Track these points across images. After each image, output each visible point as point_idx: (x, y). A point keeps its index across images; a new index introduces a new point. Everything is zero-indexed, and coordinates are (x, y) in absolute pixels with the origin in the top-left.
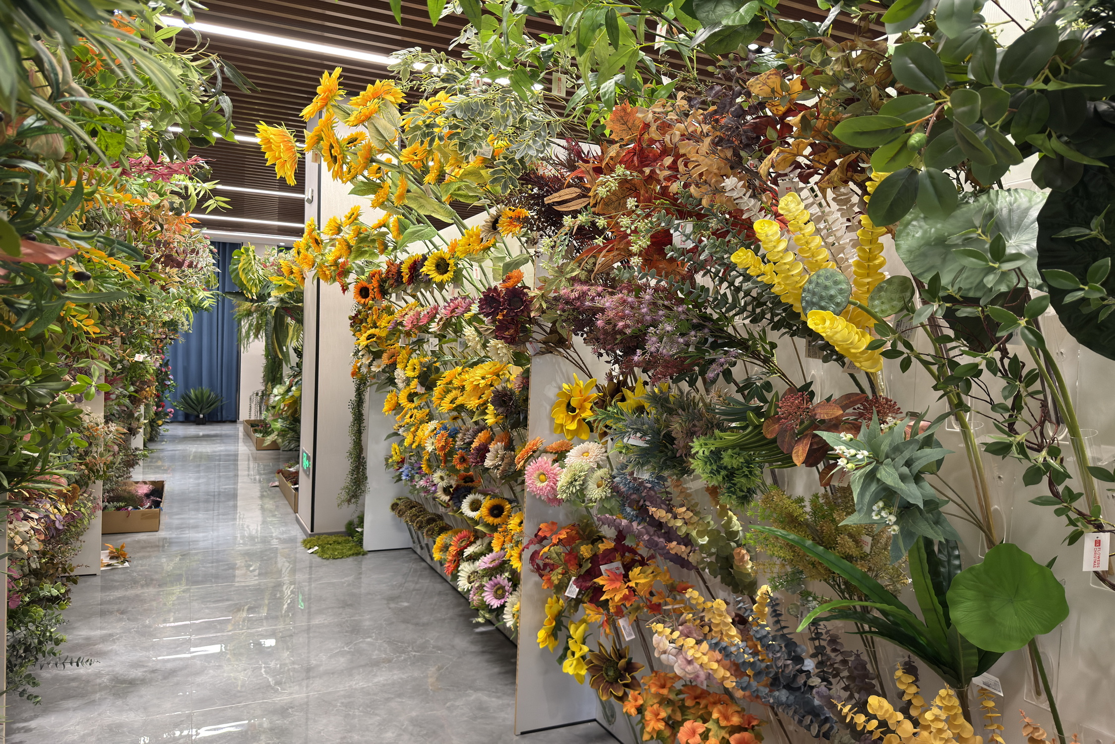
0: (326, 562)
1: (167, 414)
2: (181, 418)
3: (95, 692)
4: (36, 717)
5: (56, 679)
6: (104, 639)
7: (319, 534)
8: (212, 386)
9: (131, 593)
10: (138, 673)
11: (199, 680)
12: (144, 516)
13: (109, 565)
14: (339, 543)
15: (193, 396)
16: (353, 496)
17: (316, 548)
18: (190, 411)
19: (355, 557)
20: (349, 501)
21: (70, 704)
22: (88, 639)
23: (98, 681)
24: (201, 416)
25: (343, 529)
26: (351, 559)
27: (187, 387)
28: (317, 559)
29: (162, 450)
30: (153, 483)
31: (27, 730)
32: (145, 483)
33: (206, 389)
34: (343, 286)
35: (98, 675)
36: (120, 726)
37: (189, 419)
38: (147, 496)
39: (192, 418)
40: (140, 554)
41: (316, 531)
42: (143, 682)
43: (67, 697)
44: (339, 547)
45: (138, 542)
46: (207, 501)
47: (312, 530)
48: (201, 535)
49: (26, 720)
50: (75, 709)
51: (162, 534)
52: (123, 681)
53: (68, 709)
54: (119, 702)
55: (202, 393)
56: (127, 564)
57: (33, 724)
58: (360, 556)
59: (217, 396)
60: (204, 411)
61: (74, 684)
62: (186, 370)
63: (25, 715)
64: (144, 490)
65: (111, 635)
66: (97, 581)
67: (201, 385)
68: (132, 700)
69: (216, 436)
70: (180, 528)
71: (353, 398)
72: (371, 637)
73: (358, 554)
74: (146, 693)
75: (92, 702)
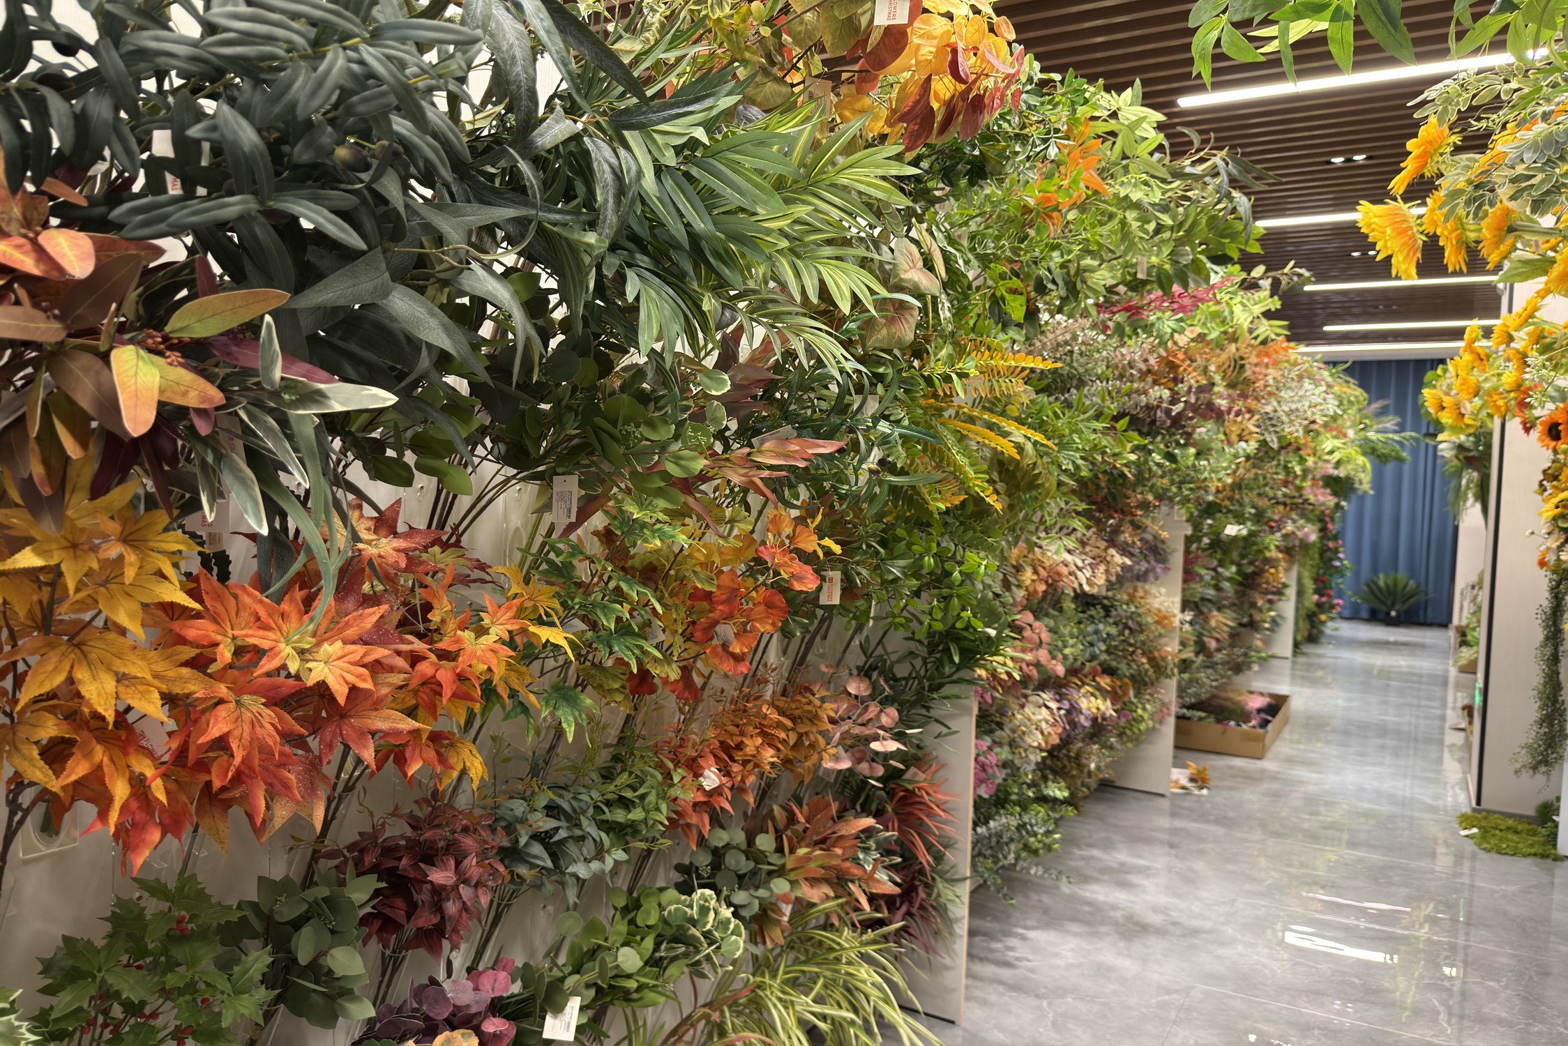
0: (1482, 854)
1: (1332, 607)
2: (1364, 614)
3: (1102, 924)
4: (1036, 928)
5: (1072, 898)
6: (1139, 870)
7: (1489, 812)
8: (1412, 573)
9: (1194, 826)
10: (1156, 919)
11: (1221, 951)
12: (1246, 737)
13: (1183, 788)
14: (1516, 832)
15: (1381, 583)
16: (1540, 762)
17: (1475, 830)
18: (1377, 605)
19: (1539, 860)
20: (1535, 768)
21: (1075, 927)
22: (1123, 864)
23: (1112, 914)
24: (1393, 613)
25: (1531, 812)
26: (1529, 861)
27: (1375, 570)
28: (1470, 846)
29: (1319, 656)
30: (1272, 696)
31: (1024, 938)
32: (1262, 694)
33: (1402, 575)
34: (1524, 423)
35: (1115, 907)
36: (1110, 969)
37: (1377, 616)
38: (1259, 711)
39: (1381, 616)
40: (1227, 783)
41: (1484, 805)
42: (1159, 932)
43: (1074, 919)
44: (1515, 838)
45: (1230, 768)
46: (1346, 733)
47: (1478, 803)
48: (1315, 776)
49: (1027, 928)
50: (1075, 934)
51: (1268, 764)
52: (1137, 924)
53: (1068, 932)
54: (1122, 944)
55: (1395, 581)
56: (1205, 792)
57: (1031, 934)
58: (1549, 861)
59: (1418, 586)
60: (1398, 606)
61: (1086, 908)
62: (1375, 546)
63: (1029, 923)
64: (1256, 703)
65: (1148, 868)
66: (1164, 804)
67: (1395, 567)
68: (1137, 947)
69: (1406, 644)
70: (1290, 761)
71: (1546, 603)
72: (1498, 981)
73: (1544, 856)
74: (1156, 944)
75: (1095, 934)
